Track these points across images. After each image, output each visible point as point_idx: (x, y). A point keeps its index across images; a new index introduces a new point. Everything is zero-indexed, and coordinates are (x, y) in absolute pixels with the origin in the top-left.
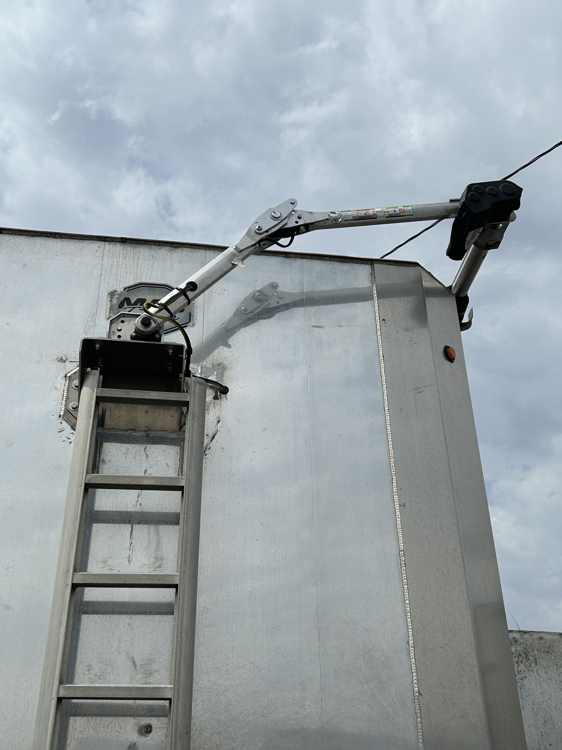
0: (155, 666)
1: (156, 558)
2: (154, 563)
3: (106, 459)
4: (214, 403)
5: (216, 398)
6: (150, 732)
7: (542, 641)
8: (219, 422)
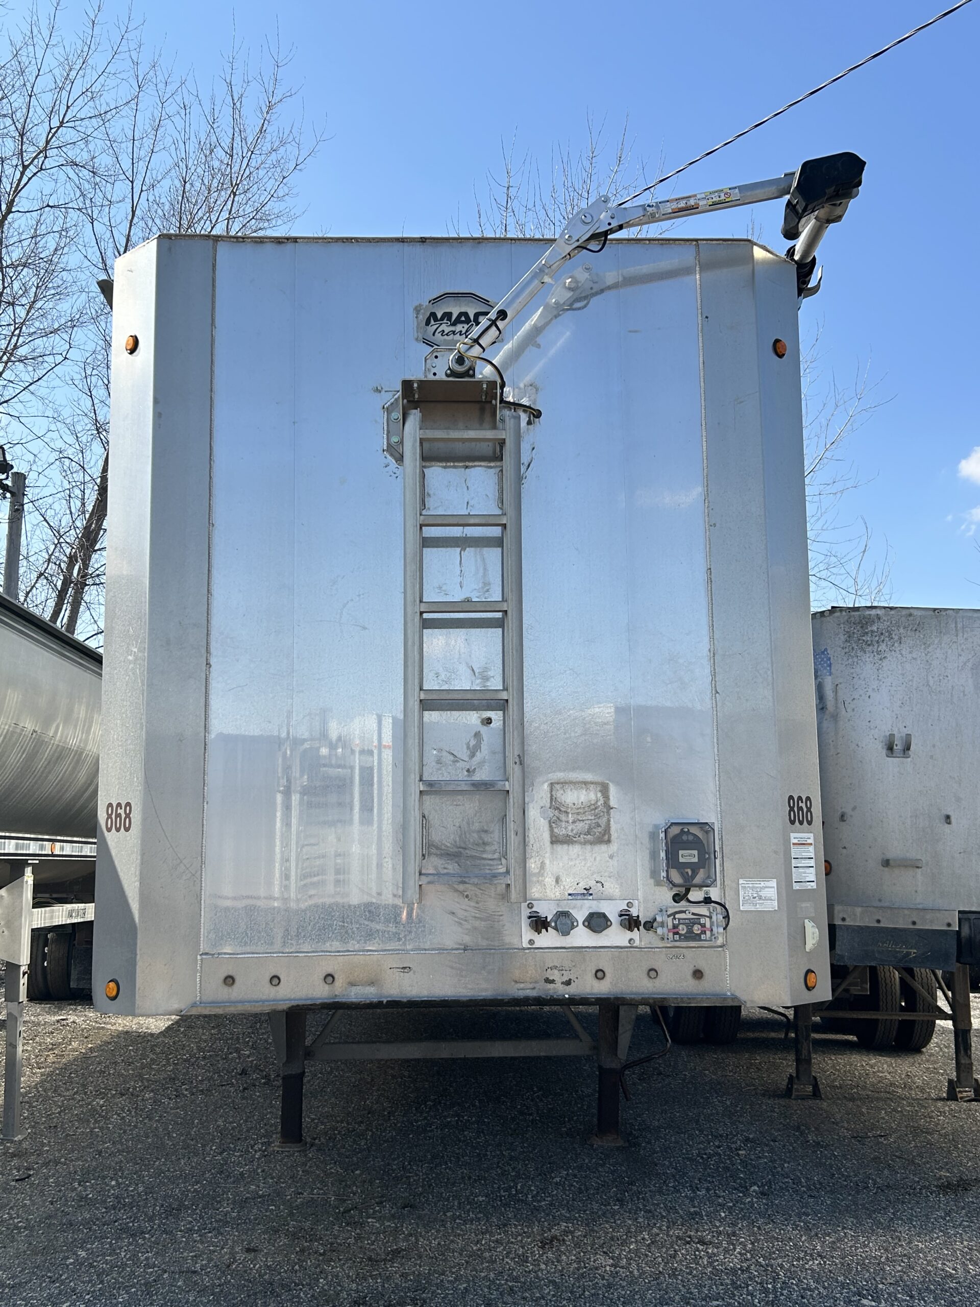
0: (490, 673)
1: (485, 584)
2: (483, 588)
3: (431, 492)
4: (528, 429)
5: (529, 423)
6: (491, 723)
7: (912, 618)
8: (533, 449)
